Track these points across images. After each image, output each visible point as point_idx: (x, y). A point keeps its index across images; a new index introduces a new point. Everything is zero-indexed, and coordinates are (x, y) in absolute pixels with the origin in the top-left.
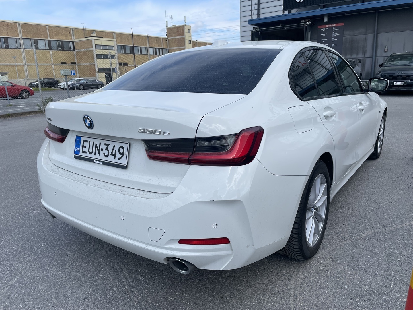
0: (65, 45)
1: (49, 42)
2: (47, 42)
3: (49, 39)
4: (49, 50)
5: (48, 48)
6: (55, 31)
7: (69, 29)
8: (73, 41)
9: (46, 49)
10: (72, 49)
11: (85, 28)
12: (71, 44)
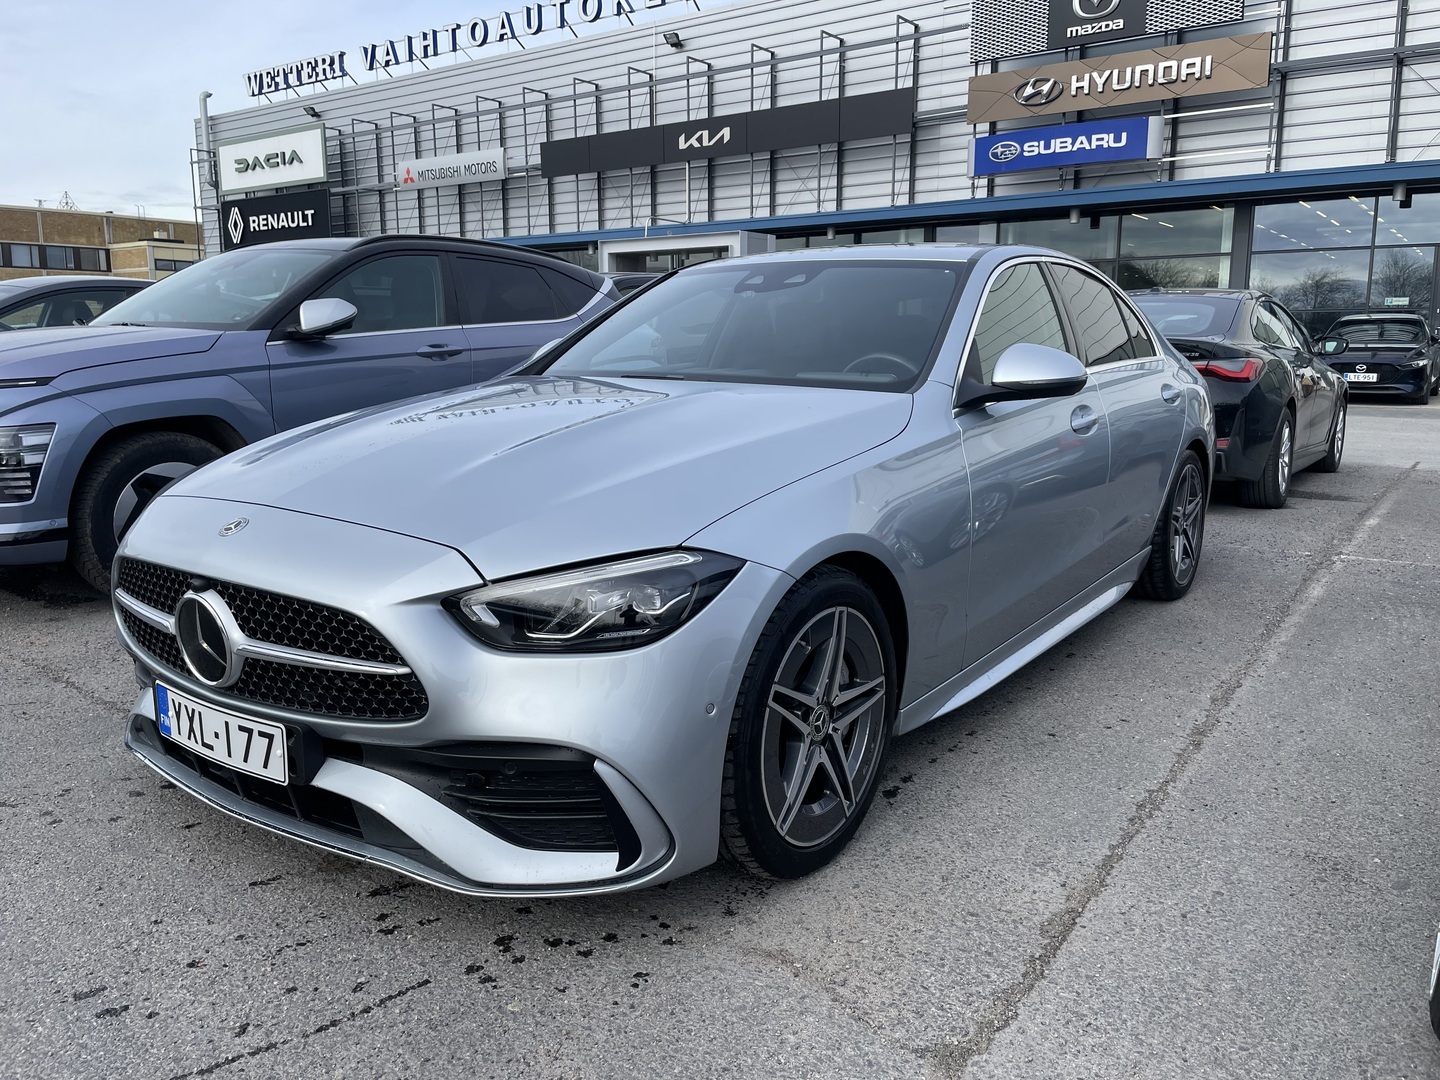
0: (83, 255)
1: (42, 249)
2: (35, 251)
3: (41, 242)
4: (40, 268)
5: (37, 263)
6: (59, 225)
7: (99, 218)
8: (110, 247)
9: (32, 267)
10: (104, 266)
11: (142, 216)
12: (102, 255)
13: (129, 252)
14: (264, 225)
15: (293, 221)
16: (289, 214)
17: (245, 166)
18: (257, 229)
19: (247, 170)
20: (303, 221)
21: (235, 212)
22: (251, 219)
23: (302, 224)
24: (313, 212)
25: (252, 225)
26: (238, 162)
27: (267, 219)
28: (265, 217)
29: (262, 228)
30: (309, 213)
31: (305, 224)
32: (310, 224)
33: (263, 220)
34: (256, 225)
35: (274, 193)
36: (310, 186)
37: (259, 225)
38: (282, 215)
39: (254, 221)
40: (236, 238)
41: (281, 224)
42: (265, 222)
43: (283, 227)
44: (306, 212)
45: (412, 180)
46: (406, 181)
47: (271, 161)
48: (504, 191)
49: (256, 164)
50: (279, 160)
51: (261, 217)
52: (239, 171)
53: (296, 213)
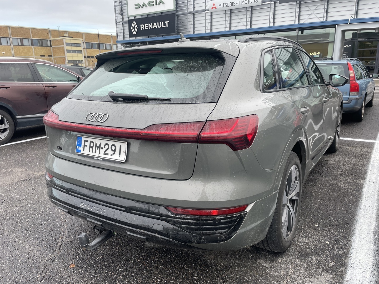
0: (44, 42)
1: (32, 40)
3: (32, 38)
4: (32, 46)
6: (36, 33)
7: (47, 31)
8: (51, 39)
9: (29, 46)
10: (49, 45)
13: (57, 41)
14: (146, 28)
15: (159, 26)
16: (158, 23)
17: (138, 6)
18: (144, 29)
19: (139, 8)
20: (164, 25)
21: (134, 23)
22: (141, 25)
23: (163, 26)
24: (168, 22)
25: (141, 28)
26: (136, 5)
27: (148, 25)
28: (147, 24)
29: (146, 29)
30: (167, 22)
31: (165, 26)
32: (167, 26)
33: (146, 25)
34: (143, 28)
35: (146, 16)
36: (162, 13)
37: (144, 28)
38: (155, 24)
39: (142, 26)
40: (134, 32)
41: (154, 27)
42: (147, 26)
43: (155, 28)
44: (165, 22)
45: (215, 8)
46: (212, 8)
47: (150, 4)
48: (252, 11)
49: (144, 5)
50: (154, 3)
51: (145, 25)
52: (136, 8)
53: (161, 23)
